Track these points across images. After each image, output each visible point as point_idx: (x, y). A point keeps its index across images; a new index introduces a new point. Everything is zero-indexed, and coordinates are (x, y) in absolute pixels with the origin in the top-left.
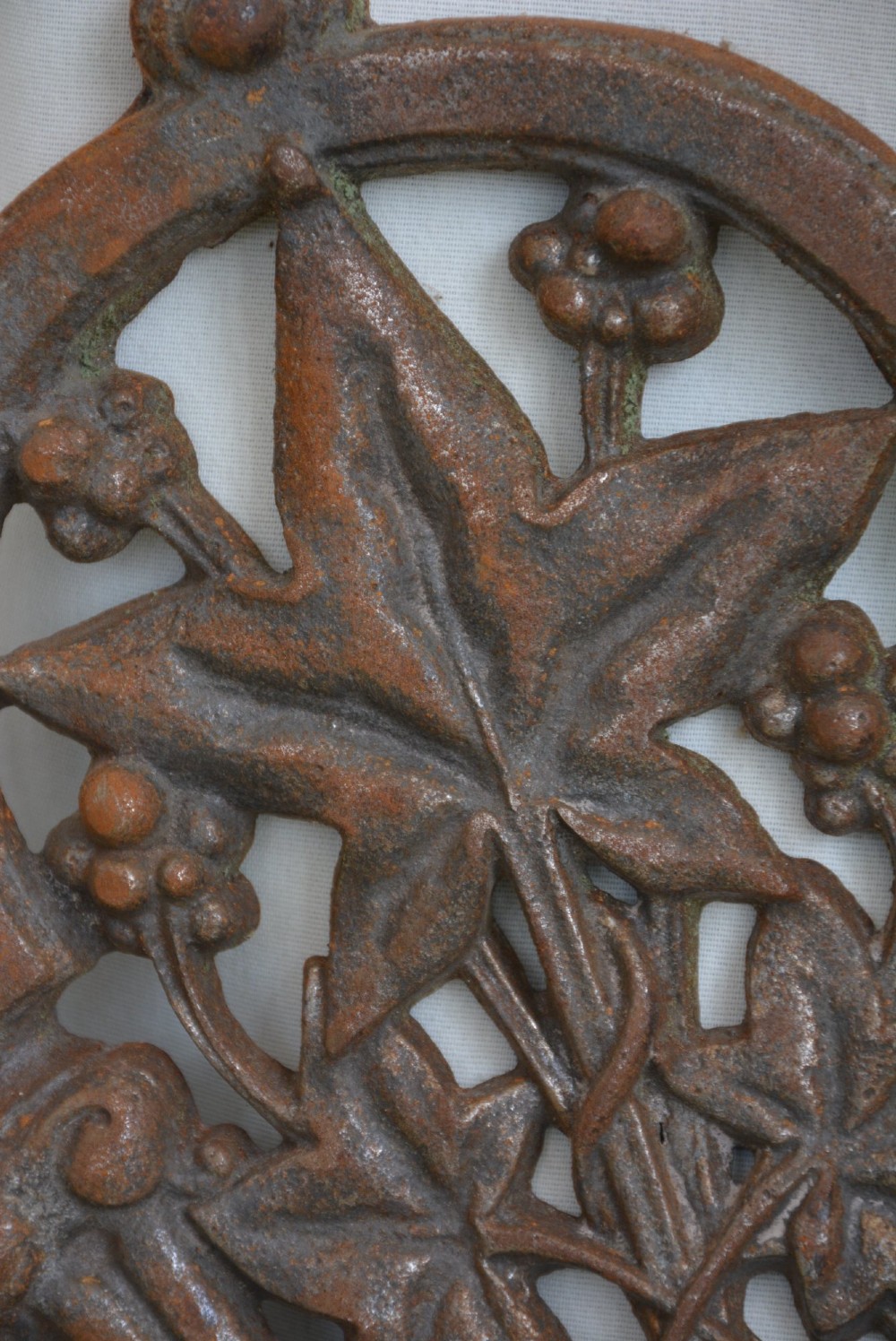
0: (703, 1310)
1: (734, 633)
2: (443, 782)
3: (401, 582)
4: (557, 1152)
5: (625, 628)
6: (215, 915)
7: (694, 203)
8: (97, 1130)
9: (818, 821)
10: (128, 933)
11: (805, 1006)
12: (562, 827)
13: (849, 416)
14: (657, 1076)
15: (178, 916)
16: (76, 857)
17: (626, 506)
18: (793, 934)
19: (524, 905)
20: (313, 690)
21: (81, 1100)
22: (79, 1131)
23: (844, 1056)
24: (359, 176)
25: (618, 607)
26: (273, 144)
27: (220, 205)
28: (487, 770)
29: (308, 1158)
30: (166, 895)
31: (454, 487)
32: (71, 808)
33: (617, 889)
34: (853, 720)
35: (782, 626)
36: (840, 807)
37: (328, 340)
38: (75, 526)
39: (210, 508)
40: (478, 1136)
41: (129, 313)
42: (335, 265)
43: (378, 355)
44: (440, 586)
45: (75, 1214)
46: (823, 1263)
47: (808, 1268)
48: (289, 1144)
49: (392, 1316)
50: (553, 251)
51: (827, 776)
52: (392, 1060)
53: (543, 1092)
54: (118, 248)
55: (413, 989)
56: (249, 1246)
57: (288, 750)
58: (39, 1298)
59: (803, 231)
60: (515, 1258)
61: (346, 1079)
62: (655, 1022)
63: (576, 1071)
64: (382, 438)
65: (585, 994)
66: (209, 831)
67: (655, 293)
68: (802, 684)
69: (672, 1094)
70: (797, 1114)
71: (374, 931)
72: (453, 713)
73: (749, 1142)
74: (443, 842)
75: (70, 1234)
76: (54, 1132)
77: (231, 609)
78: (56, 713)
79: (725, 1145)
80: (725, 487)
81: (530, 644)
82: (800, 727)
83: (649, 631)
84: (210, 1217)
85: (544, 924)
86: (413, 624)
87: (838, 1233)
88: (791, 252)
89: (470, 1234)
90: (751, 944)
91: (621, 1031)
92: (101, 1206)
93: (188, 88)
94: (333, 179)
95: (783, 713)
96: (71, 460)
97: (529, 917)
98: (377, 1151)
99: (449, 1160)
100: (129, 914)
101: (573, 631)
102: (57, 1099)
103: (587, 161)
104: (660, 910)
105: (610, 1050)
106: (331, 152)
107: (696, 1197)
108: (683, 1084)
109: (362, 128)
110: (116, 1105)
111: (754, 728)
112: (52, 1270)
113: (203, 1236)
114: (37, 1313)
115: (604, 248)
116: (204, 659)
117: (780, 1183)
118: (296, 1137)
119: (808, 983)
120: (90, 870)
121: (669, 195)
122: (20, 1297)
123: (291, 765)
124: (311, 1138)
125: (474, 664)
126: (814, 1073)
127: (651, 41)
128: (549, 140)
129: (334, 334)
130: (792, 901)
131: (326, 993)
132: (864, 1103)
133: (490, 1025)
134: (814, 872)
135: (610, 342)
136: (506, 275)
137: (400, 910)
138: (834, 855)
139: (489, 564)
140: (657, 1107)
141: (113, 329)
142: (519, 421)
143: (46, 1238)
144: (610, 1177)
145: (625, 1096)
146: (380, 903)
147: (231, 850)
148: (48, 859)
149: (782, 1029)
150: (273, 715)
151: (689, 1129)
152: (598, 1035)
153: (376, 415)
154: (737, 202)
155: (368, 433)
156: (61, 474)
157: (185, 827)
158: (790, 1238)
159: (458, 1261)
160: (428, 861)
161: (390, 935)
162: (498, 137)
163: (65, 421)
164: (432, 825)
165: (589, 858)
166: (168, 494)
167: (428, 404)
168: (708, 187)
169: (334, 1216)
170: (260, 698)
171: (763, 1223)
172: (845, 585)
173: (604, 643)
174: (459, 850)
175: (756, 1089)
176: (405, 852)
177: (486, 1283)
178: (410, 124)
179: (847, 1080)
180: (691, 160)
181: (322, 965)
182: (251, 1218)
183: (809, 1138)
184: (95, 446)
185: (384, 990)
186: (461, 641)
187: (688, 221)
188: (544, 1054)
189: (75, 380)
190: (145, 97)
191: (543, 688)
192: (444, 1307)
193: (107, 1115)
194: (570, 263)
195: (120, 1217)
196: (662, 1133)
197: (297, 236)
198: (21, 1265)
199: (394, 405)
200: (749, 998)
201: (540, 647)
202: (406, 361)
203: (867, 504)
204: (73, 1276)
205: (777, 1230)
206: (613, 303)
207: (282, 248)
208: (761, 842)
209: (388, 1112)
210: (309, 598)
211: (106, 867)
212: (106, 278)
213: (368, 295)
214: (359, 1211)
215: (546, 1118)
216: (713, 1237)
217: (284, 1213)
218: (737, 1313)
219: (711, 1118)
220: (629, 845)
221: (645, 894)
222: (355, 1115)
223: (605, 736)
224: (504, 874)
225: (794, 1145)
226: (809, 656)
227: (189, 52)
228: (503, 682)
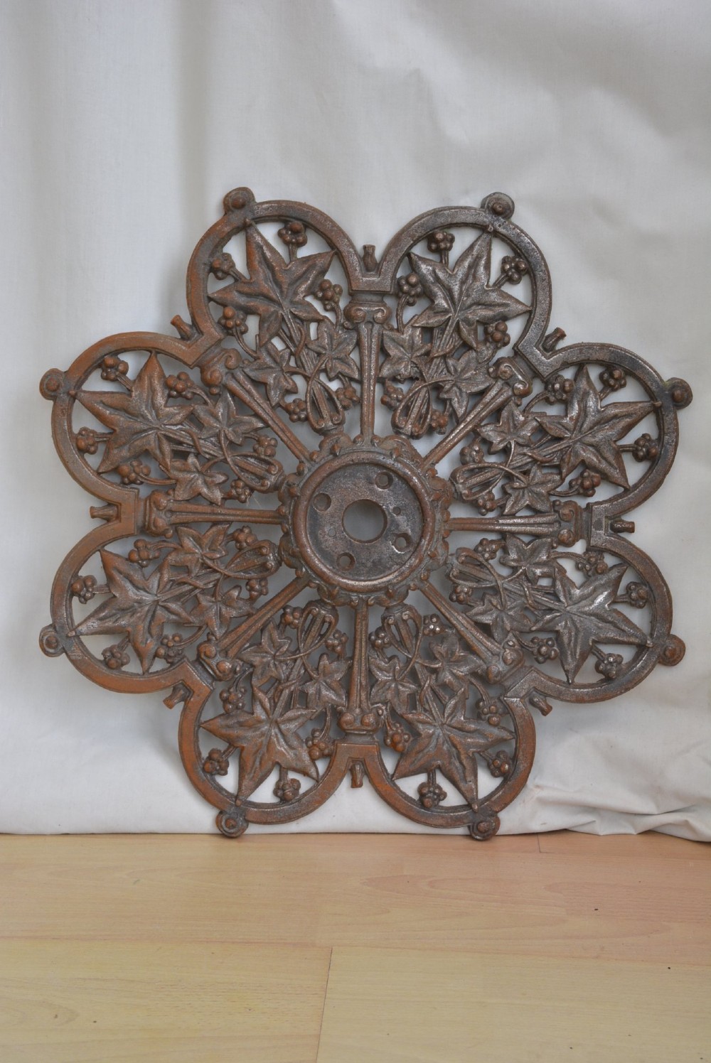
0: (315, 376)
1: (313, 283)
2: (274, 307)
3: (266, 279)
4: (293, 359)
5: (298, 283)
6: (243, 328)
7: (303, 224)
8: (229, 359)
9: (326, 310)
10: (231, 332)
11: (325, 335)
12: (291, 312)
13: (327, 253)
14: (306, 346)
15: (238, 328)
16: (223, 321)
17: (297, 266)
18: (322, 324)
19: (286, 323)
20: (255, 295)
21: (226, 355)
22: (226, 360)
23: (331, 341)
24: (257, 223)
25: (297, 280)
26: (245, 219)
27: (238, 227)
28: (280, 305)
29: (258, 361)
30: (237, 325)
31: (272, 265)
32: (222, 315)
33: (298, 321)
34: (330, 294)
35: (319, 282)
36: (328, 307)
37: (254, 245)
38: (220, 274)
39: (237, 271)
40: (281, 356)
41: (225, 245)
42: (254, 235)
43: (261, 247)
44: (271, 279)
45: (227, 370)
46: (331, 369)
47: (328, 370)
48: (255, 360)
49: (272, 381)
50: (284, 232)
51: (327, 302)
52: (269, 346)
53: (291, 350)
54: (224, 234)
55: (272, 337)
56: (251, 374)
57: (252, 304)
58: (223, 382)
59: (318, 227)
60: (288, 372)
61: (263, 350)
62: (305, 339)
63: (295, 346)
64: (262, 259)
65: (296, 335)
66: (242, 317)
67: (298, 236)
68: (322, 289)
69: (308, 348)
70: (325, 349)
71: (266, 329)
72: (274, 297)
73: (319, 354)
74: (274, 315)
75: (227, 374)
76: (223, 359)
77: (242, 284)
78: (219, 301)
79: (316, 355)
80: (310, 263)
81: (285, 286)
82: (323, 296)
83: (302, 284)
84: (247, 370)
85: (289, 326)
86: (268, 285)
87: (332, 365)
88: (317, 231)
89: (282, 370)
90: (317, 329)
91: (301, 339)
92: (231, 369)
93: (233, 211)
94: (253, 223)
95: (320, 295)
96: (220, 264)
97: (287, 325)
98: (268, 360)
99: (278, 360)
100: (230, 329)
101: (290, 285)
102: (223, 355)
103: (288, 219)
104: (305, 323)
105: (300, 342)
106: (253, 219)
107: (312, 362)
108: (310, 346)
109: (256, 216)
110: (232, 355)
111: (316, 297)
112: (224, 378)
113: (245, 373)
114: (223, 385)
115: (292, 231)
116: (240, 292)
117: (324, 359)
118: (256, 359)
119: (326, 332)
120: (226, 323)
121: (300, 223)
122: (220, 382)
123: (253, 306)
124: (259, 358)
125: (278, 291)
126: (327, 344)
127: (296, 203)
128: (282, 216)
129: (255, 245)
130: (323, 320)
131: (259, 339)
132: (334, 347)
133: (282, 342)
134: (326, 317)
135: (293, 243)
136: (277, 236)
137: (269, 325)
138: (328, 315)
139: (279, 275)
140: (306, 350)
141: (222, 247)
142: (280, 256)
143: (224, 374)
144: (301, 360)
145: (302, 348)
146: (266, 325)
147: (244, 320)
148: (219, 322)
149: (322, 336)
150: (249, 299)
151: (311, 354)
152: (298, 341)
153: (261, 256)
154: (309, 223)
155: (260, 258)
156: (218, 266)
157: (238, 316)
158: (326, 366)
159: (280, 374)
160: (272, 318)
161: (268, 329)
162: (275, 216)
163: (218, 259)
164: (273, 313)
165: (295, 316)
166: (232, 269)
167: (268, 254)
168: (305, 221)
169: (262, 369)
170: (248, 297)
171: (321, 365)
172: (326, 277)
173: (295, 286)
174: (277, 316)
175: (320, 346)
176: (269, 317)
177: (285, 376)
178: (264, 215)
179: (332, 344)
180: (302, 218)
181: (259, 335)
182: (252, 370)
183: (328, 352)
184: (223, 262)
185: (267, 336)
186: (275, 287)
187: (302, 226)
188: (290, 345)
189: (218, 254)
190: (226, 214)
191: (287, 293)
192: (279, 380)
193: (230, 357)
194: (287, 233)
195: (233, 371)
196: (307, 354)
197: (248, 231)
198: (220, 378)
199: (264, 255)
200: (318, 334)
201: (286, 287)
202: (264, 248)
203: (329, 265)
204: (227, 379)
205: (324, 365)
206: (293, 238)
207: (247, 233)
208: (318, 313)
209: (269, 354)
210: (254, 282)
211: (228, 322)
212: (223, 238)
213: (258, 239)
214: (267, 368)
215: (291, 354)
216: (315, 367)
217: (256, 369)
218: (319, 378)
219: (314, 351)
220: (300, 314)
221: (302, 320)
222: (264, 354)
223: (297, 299)
224: (283, 319)
225: (325, 354)
226: (323, 285)
227: (233, 206)
228: (282, 292)
